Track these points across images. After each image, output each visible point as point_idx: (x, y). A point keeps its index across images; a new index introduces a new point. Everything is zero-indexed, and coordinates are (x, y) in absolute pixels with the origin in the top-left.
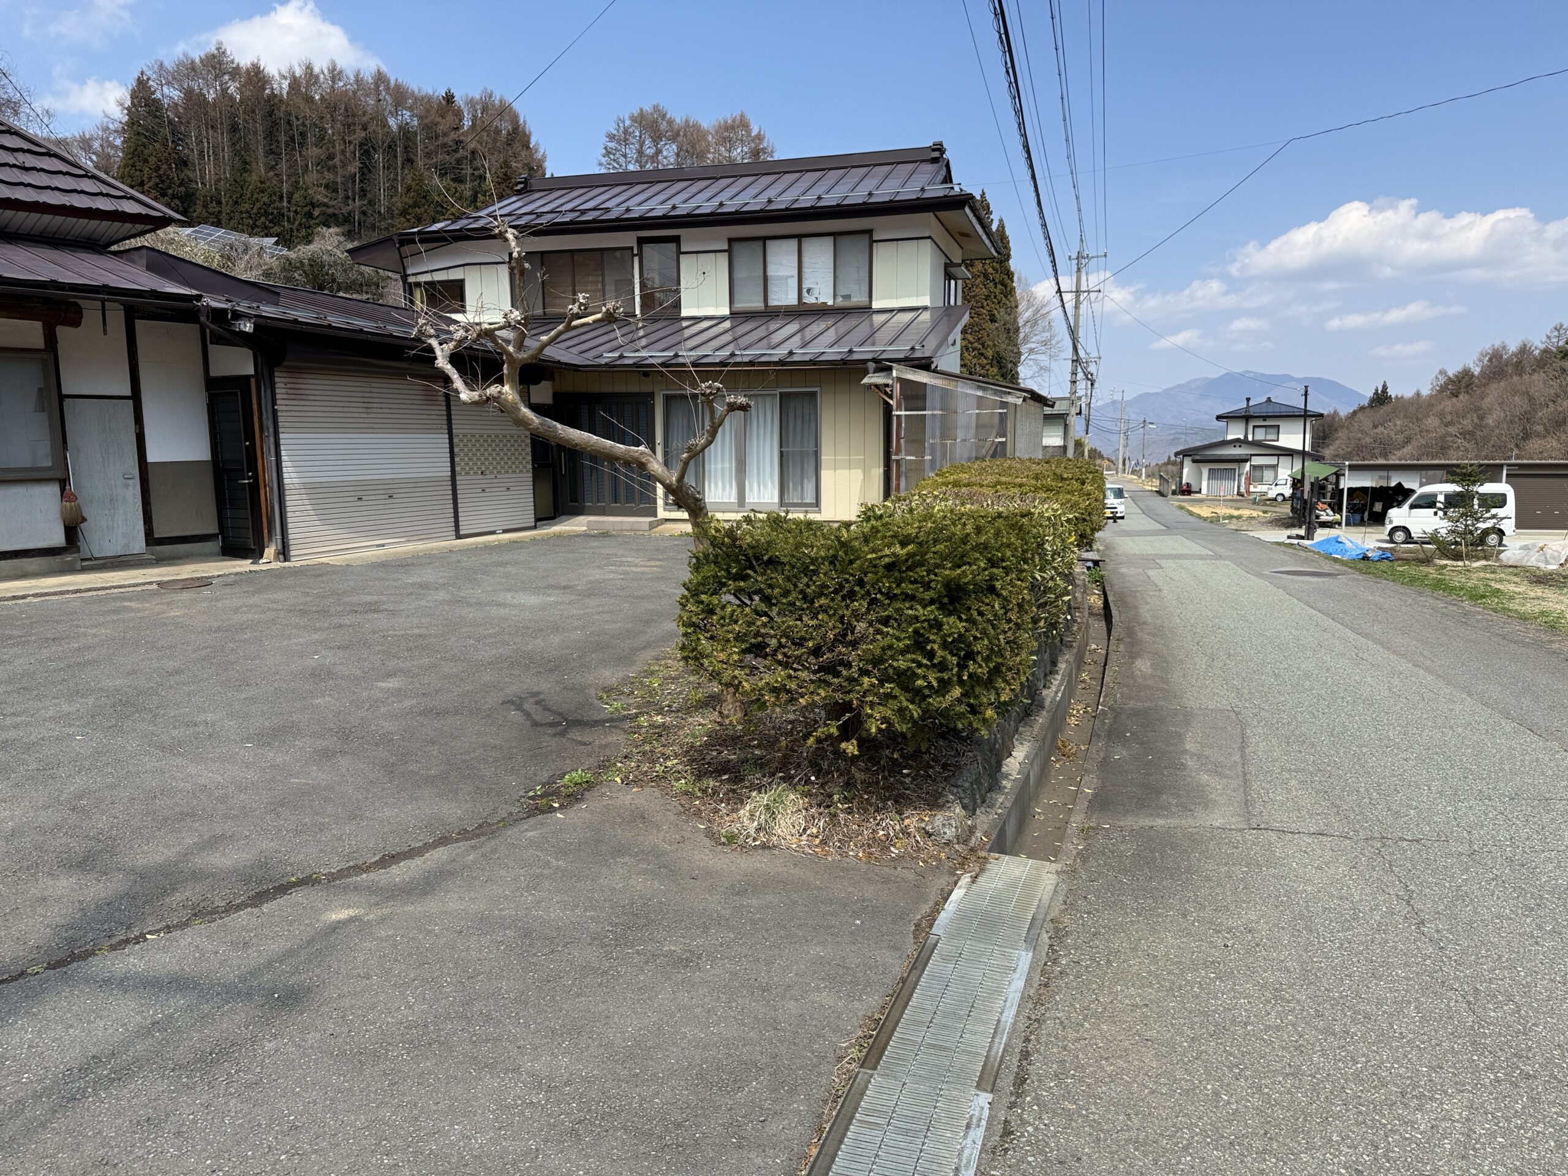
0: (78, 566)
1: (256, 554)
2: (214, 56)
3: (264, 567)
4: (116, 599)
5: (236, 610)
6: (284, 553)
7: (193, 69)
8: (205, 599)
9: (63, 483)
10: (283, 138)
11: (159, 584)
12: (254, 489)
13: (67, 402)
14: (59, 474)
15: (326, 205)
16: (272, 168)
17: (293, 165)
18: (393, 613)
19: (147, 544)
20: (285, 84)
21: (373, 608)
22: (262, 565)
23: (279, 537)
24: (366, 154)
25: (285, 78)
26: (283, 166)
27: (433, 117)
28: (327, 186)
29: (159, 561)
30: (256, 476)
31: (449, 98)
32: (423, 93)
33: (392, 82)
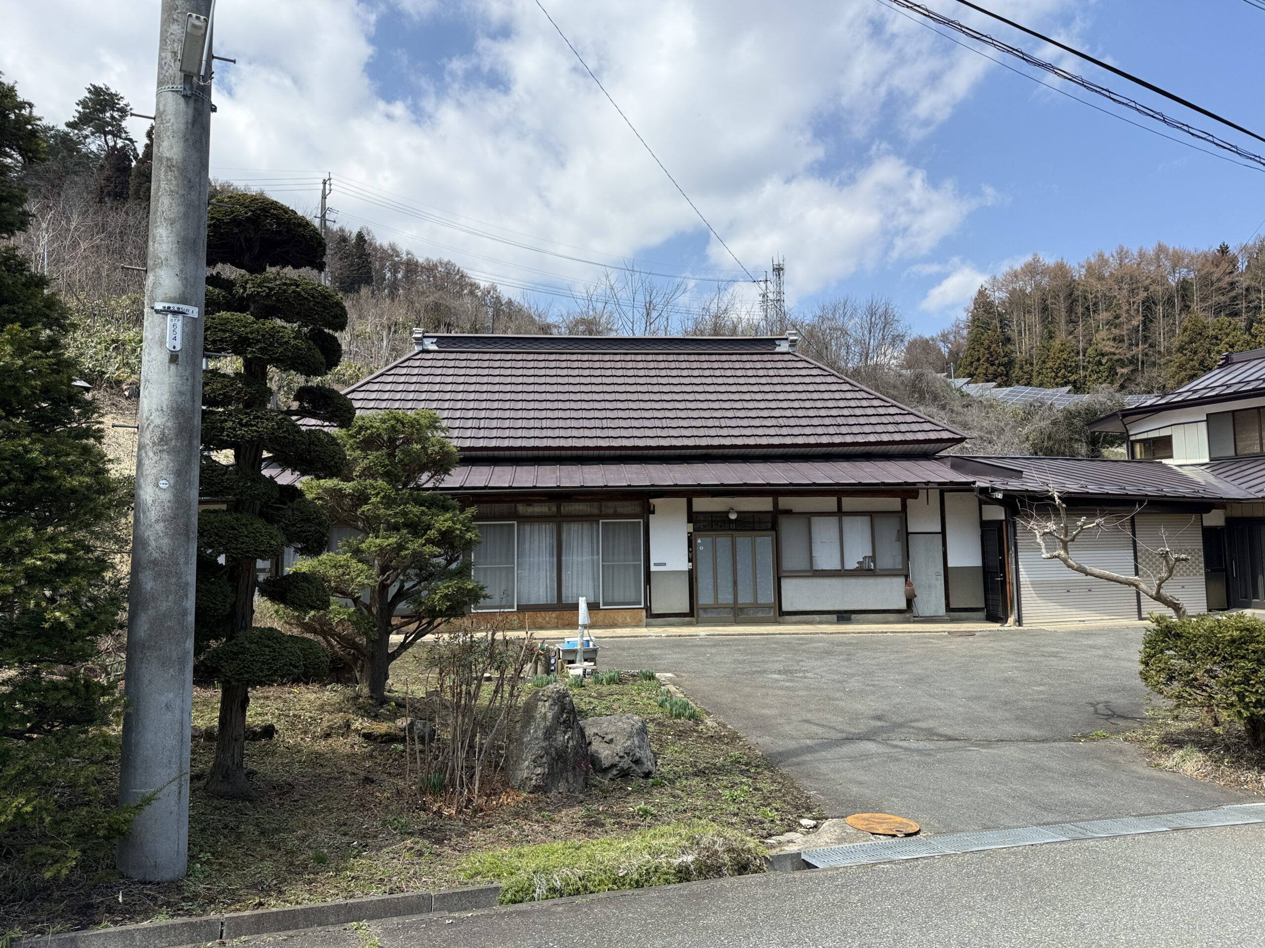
0: (912, 620)
1: (1003, 620)
2: (1031, 264)
3: (1006, 629)
4: (926, 637)
5: (981, 648)
6: (1019, 621)
7: (1016, 276)
8: (969, 642)
9: (907, 577)
10: (1080, 310)
11: (949, 633)
12: (1004, 583)
13: (910, 536)
14: (905, 572)
15: (1114, 354)
16: (1071, 333)
17: (1087, 327)
18: (1063, 658)
19: (947, 611)
20: (1083, 271)
21: (1054, 655)
22: (1006, 627)
23: (1016, 612)
24: (1148, 308)
25: (1083, 267)
26: (1080, 329)
27: (1209, 268)
28: (1114, 339)
29: (952, 621)
30: (1005, 577)
31: (1224, 250)
32: (1199, 252)
33: (1171, 251)
